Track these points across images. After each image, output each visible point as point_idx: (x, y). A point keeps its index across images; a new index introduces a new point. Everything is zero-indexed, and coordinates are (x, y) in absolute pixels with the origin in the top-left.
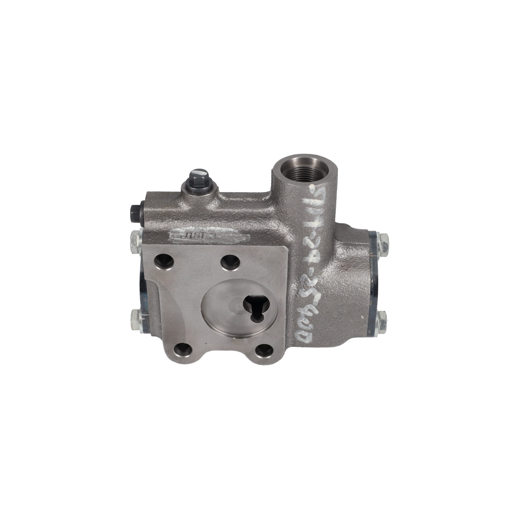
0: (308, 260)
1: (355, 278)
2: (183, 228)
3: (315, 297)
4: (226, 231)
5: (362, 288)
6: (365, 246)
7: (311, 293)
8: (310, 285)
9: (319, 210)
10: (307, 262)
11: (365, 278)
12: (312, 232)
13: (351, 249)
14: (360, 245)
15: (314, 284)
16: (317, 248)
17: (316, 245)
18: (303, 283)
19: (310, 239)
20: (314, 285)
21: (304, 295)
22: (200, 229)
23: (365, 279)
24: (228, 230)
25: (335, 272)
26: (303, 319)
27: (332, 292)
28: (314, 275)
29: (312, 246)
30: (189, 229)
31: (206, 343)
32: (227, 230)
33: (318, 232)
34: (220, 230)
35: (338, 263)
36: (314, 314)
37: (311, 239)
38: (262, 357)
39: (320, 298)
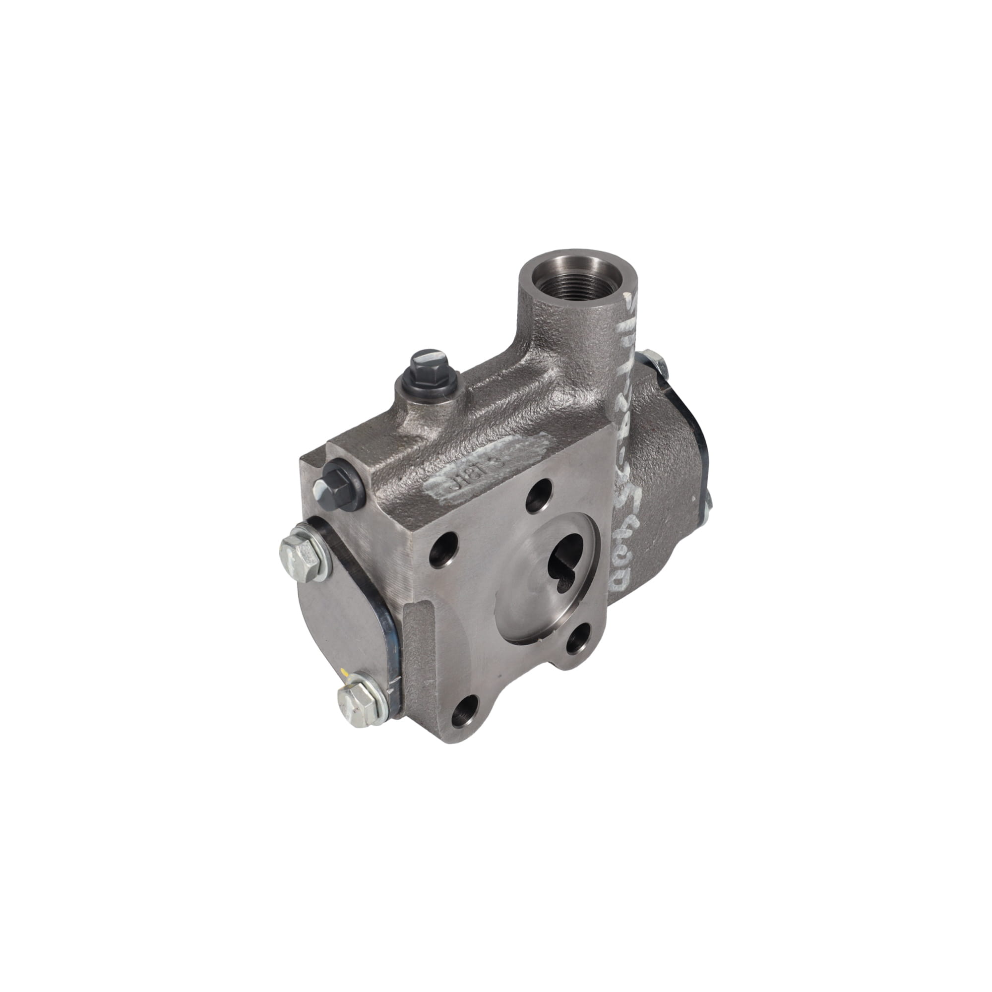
0: (620, 435)
3: (635, 498)
7: (627, 495)
8: (623, 482)
10: (619, 440)
12: (626, 382)
15: (627, 477)
19: (624, 396)
21: (620, 503)
22: (464, 462)
24: (504, 441)
26: (620, 549)
28: (624, 462)
29: (625, 407)
30: (449, 471)
34: (493, 447)
36: (634, 530)
39: (641, 496)
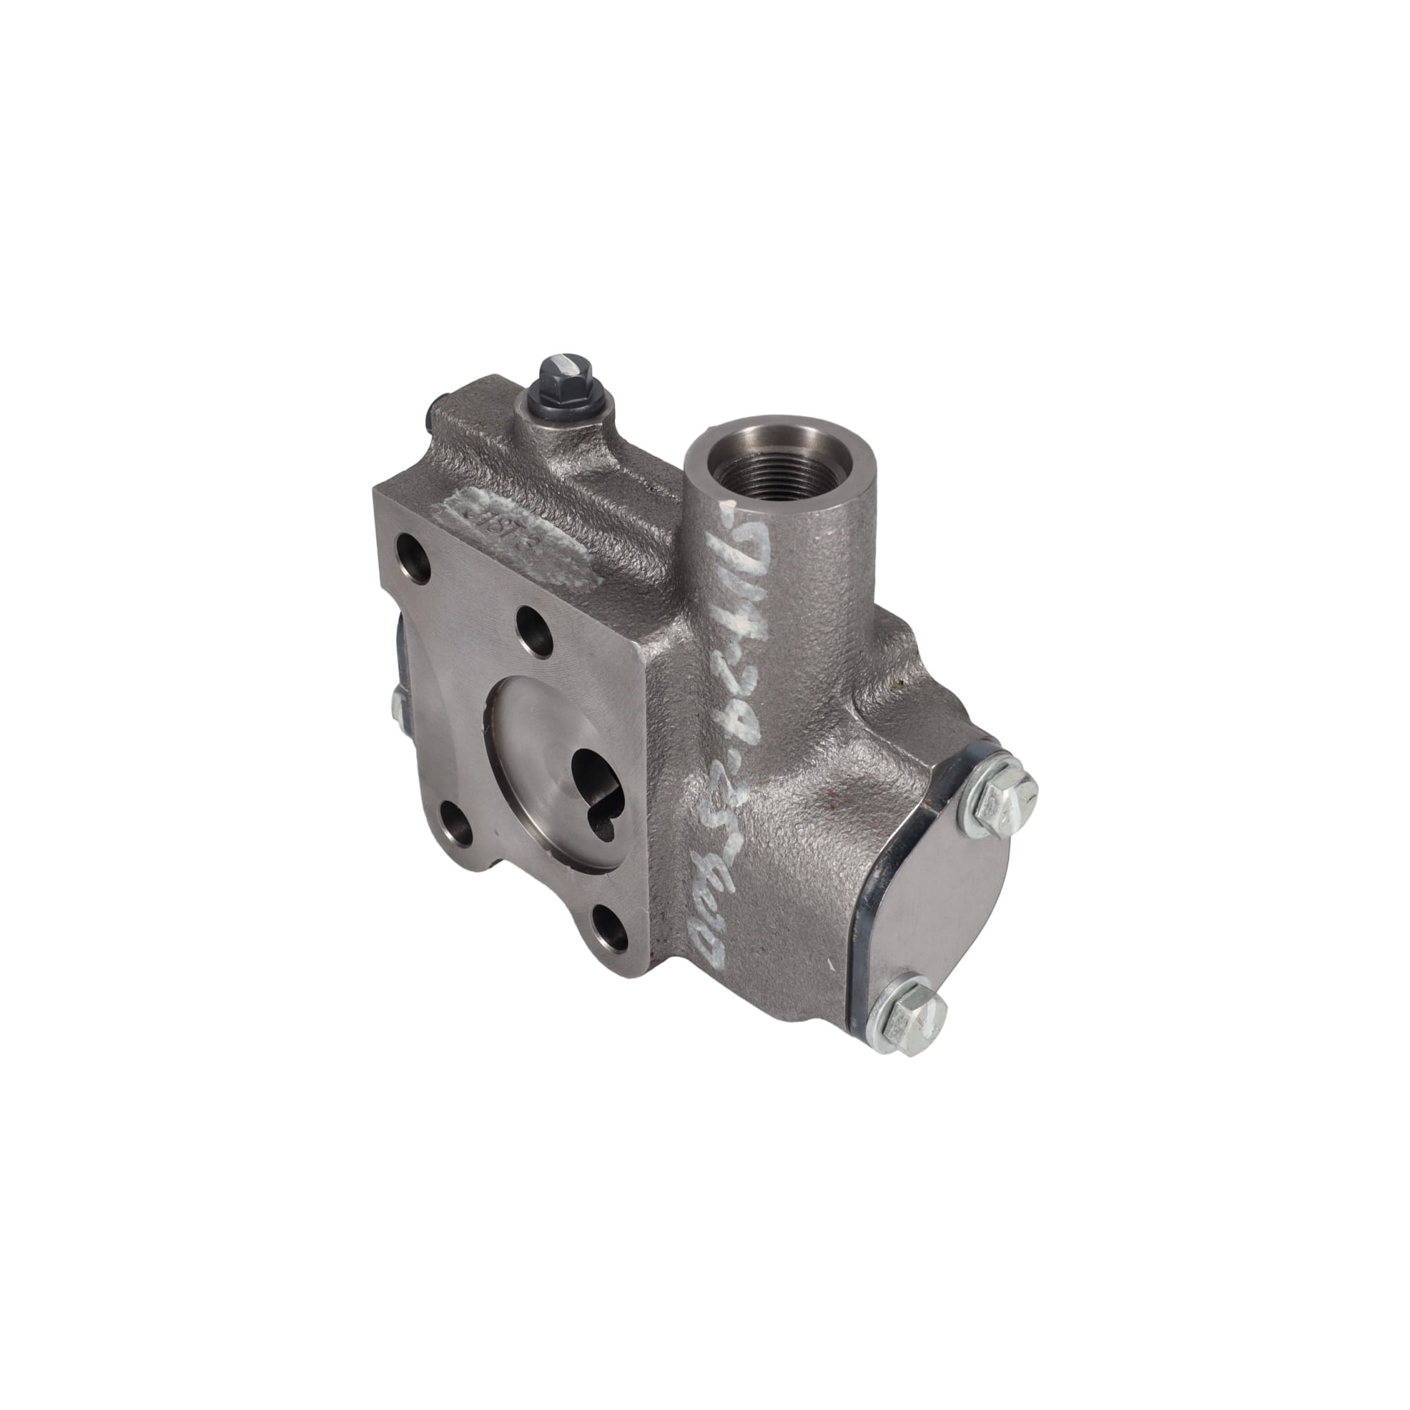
0: (724, 721)
1: (838, 842)
2: (493, 494)
3: (730, 841)
4: (568, 547)
5: (841, 878)
6: (923, 771)
7: (722, 823)
8: (729, 801)
9: (748, 586)
10: (721, 726)
11: (860, 853)
12: (731, 645)
13: (886, 759)
14: (906, 759)
15: (737, 802)
16: (746, 700)
17: (743, 690)
18: (714, 786)
19: (727, 663)
20: (737, 806)
21: (707, 821)
22: (521, 515)
23: (859, 855)
24: (574, 545)
25: (802, 798)
26: (705, 892)
27: (770, 848)
28: (741, 777)
29: (733, 687)
30: (502, 505)
31: (497, 834)
32: (571, 546)
33: (746, 651)
34: (559, 537)
35: (828, 780)
36: (726, 888)
37: (729, 663)
38: (608, 945)
39: (739, 850)
